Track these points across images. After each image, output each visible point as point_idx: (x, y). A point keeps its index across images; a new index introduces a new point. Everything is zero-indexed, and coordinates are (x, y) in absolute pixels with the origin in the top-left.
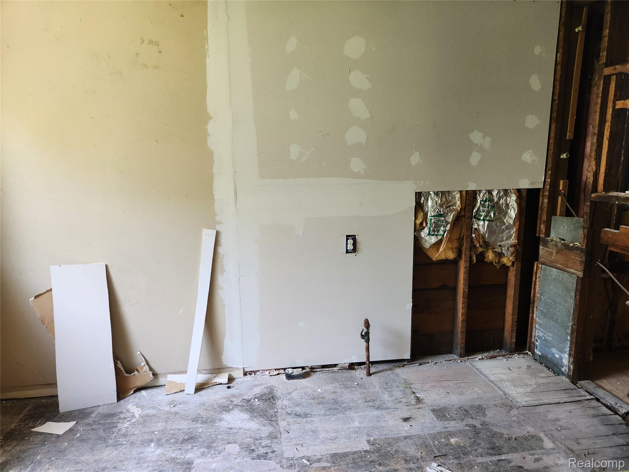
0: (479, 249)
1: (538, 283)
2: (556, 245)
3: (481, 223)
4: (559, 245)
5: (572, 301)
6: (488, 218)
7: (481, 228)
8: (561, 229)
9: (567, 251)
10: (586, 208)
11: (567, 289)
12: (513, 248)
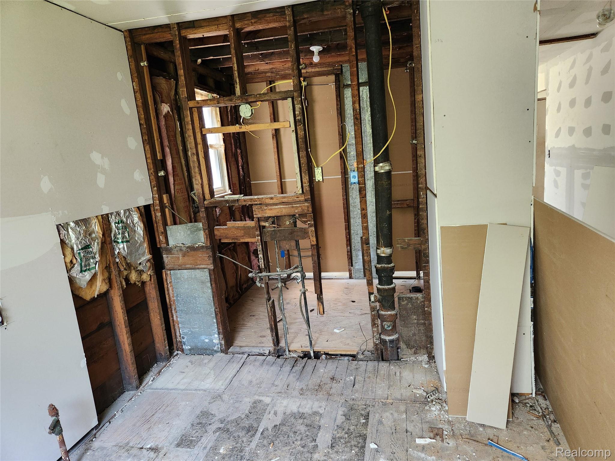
0: (124, 273)
1: (170, 289)
2: (181, 250)
3: (121, 246)
4: (184, 249)
5: (210, 291)
6: (124, 240)
7: (122, 250)
8: (178, 236)
9: (193, 252)
10: (202, 214)
11: (203, 282)
12: (149, 262)
